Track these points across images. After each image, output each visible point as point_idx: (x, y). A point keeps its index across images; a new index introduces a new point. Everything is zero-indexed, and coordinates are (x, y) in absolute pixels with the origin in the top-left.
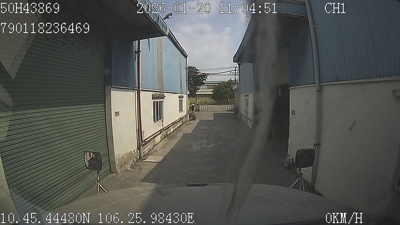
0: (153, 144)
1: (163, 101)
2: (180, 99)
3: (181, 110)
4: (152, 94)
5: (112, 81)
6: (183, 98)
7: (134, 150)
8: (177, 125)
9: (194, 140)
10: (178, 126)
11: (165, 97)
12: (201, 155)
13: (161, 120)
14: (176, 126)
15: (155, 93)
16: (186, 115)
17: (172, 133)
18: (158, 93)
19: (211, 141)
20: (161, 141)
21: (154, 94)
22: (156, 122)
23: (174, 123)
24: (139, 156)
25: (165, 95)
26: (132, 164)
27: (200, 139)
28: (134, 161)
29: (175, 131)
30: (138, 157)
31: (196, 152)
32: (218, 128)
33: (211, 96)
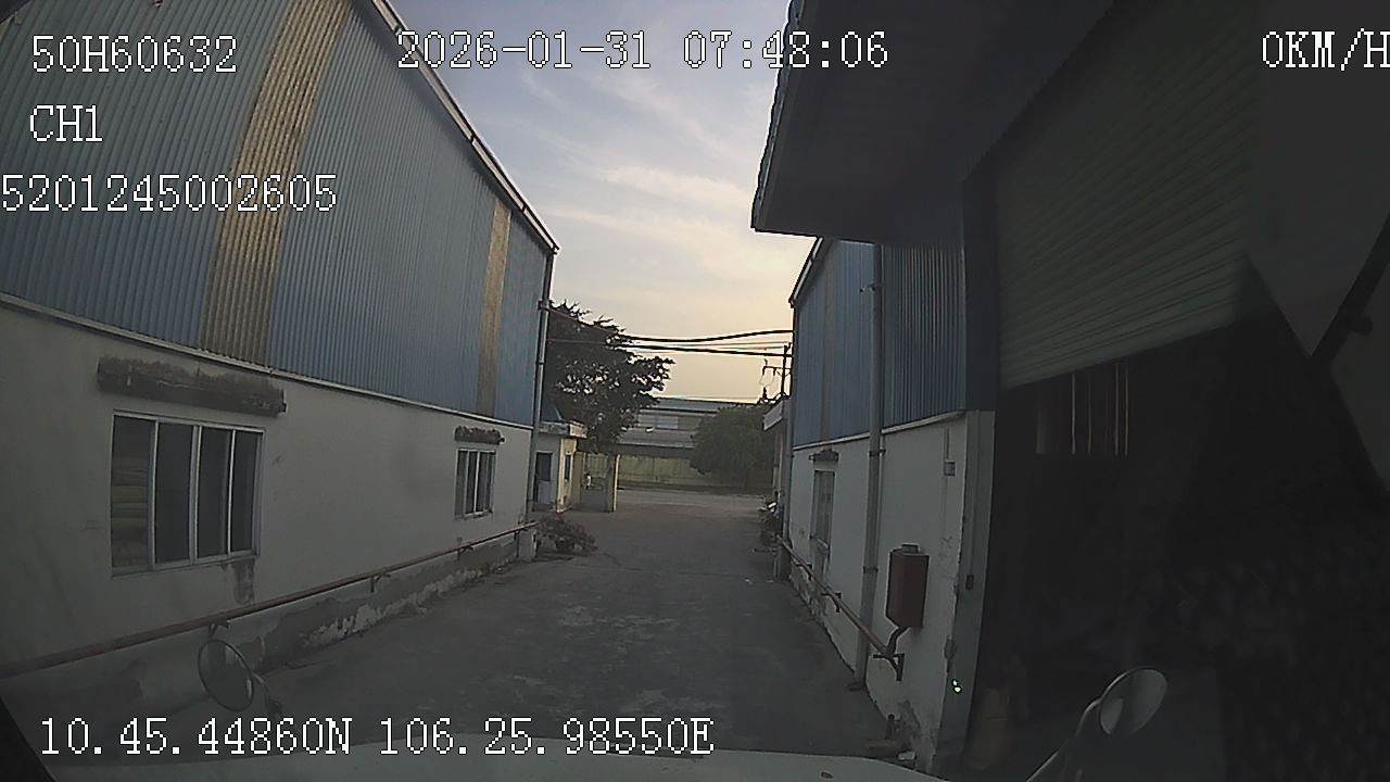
33: (687, 458)
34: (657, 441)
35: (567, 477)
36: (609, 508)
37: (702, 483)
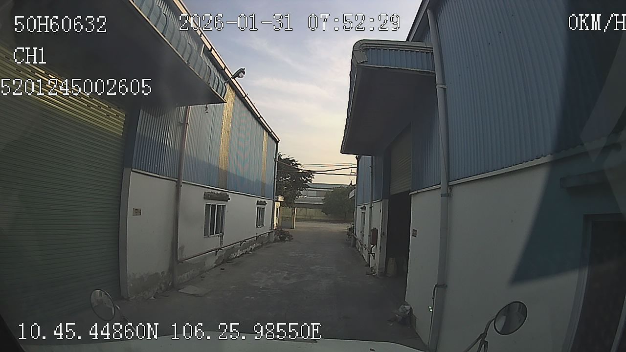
0: (199, 269)
1: (225, 206)
2: (259, 206)
3: (260, 223)
4: (205, 193)
5: (134, 161)
6: (265, 205)
7: (163, 273)
8: (251, 247)
9: (268, 271)
10: (253, 248)
11: (229, 199)
12: (269, 293)
13: (218, 235)
14: (249, 247)
15: (210, 191)
16: (269, 233)
17: (239, 257)
18: (216, 192)
19: (293, 274)
20: (215, 267)
21: (208, 192)
22: (208, 237)
23: (243, 241)
24: (171, 282)
25: (229, 197)
26: (157, 292)
27: (278, 271)
28: (161, 289)
29: (245, 255)
30: (170, 284)
31: (263, 288)
32: (314, 256)
33: (321, 208)
34: (307, 201)
35: (277, 216)
36: (293, 227)
37: (326, 219)
